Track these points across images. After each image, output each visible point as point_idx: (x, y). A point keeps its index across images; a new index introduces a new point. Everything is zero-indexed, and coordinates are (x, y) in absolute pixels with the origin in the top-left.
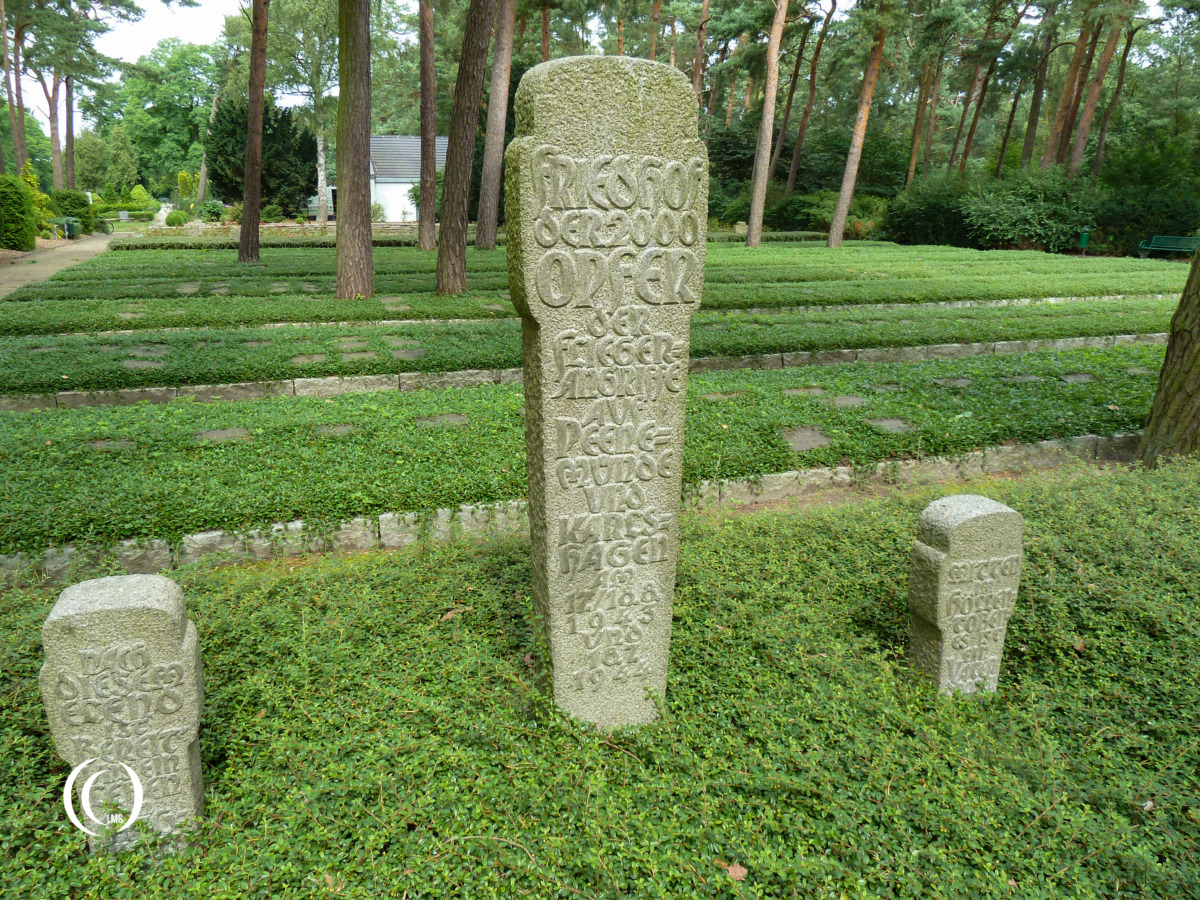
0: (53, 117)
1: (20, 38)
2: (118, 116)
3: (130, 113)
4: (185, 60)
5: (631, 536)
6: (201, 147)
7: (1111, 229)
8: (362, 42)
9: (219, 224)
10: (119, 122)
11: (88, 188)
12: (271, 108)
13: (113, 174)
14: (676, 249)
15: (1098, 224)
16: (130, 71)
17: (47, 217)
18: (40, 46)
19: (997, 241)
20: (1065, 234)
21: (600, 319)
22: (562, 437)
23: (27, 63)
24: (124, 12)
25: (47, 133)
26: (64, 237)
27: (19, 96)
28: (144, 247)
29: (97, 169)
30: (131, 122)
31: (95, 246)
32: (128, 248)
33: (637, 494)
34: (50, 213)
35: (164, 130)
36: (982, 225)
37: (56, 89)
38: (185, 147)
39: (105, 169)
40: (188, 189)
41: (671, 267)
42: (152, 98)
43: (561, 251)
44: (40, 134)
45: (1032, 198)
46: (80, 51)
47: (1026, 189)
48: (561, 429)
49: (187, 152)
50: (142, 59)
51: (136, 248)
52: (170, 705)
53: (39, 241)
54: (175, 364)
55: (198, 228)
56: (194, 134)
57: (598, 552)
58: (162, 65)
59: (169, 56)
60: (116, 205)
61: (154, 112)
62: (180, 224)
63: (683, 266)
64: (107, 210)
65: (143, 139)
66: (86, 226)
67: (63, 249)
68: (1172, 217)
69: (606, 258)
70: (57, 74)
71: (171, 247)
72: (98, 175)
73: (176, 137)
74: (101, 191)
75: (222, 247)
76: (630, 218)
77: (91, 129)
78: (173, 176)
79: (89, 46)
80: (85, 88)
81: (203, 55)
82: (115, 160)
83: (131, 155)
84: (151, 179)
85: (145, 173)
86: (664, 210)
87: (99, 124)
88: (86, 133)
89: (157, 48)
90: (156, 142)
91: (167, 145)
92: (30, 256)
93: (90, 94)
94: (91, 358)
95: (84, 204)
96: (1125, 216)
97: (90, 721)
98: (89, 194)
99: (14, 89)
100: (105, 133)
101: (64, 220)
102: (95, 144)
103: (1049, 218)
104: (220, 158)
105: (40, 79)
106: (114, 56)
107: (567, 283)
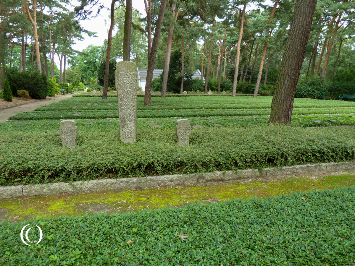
0: (61, 65)
1: (54, 45)
2: (77, 64)
3: (80, 63)
4: (94, 50)
5: (130, 118)
6: (97, 72)
7: (332, 93)
8: (128, 49)
9: (100, 91)
10: (77, 66)
11: (68, 83)
12: (114, 62)
13: (75, 79)
14: (134, 83)
15: (328, 91)
16: (80, 53)
17: (58, 89)
18: (59, 48)
19: (301, 96)
20: (319, 94)
21: (125, 91)
22: (120, 105)
23: (56, 51)
24: (80, 38)
25: (59, 68)
26: (62, 94)
27: (53, 60)
28: (81, 96)
29: (71, 78)
30: (80, 66)
31: (69, 96)
32: (77, 96)
33: (130, 113)
34: (59, 88)
35: (88, 68)
36: (297, 92)
37: (62, 58)
38: (93, 72)
39: (73, 78)
40: (93, 82)
41: (134, 85)
42: (86, 60)
43: (120, 83)
44: (57, 69)
45: (310, 85)
46: (68, 49)
47: (309, 82)
48: (120, 104)
49: (94, 73)
50: (84, 50)
51: (79, 96)
52: (73, 134)
53: (56, 95)
54: (83, 115)
55: (95, 92)
56: (96, 69)
57: (125, 120)
58: (89, 51)
59: (90, 49)
60: (75, 87)
61: (86, 63)
62: (90, 91)
63: (135, 85)
64: (73, 88)
65: (83, 70)
66: (67, 92)
67: (61, 97)
68: (348, 90)
69: (125, 84)
70: (62, 54)
71: (87, 96)
72: (71, 79)
73: (91, 69)
74: (72, 83)
75: (99, 96)
76: (128, 79)
77: (70, 67)
78: (90, 80)
79: (70, 47)
80: (69, 57)
81: (99, 49)
82: (75, 75)
83: (80, 74)
84: (84, 81)
85: (83, 79)
86: (132, 78)
87: (72, 66)
88: (68, 69)
89: (87, 47)
90: (86, 71)
91: (89, 72)
92: (53, 98)
93: (70, 59)
94: (67, 114)
95: (67, 86)
96: (336, 89)
97: (64, 135)
98: (68, 84)
99: (52, 58)
100: (73, 68)
101: (62, 90)
102: (71, 71)
103: (315, 90)
104: (101, 75)
105: (58, 55)
106: (76, 50)
107: (121, 86)
